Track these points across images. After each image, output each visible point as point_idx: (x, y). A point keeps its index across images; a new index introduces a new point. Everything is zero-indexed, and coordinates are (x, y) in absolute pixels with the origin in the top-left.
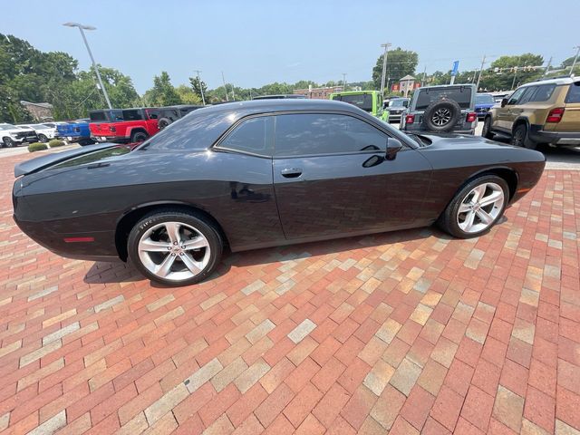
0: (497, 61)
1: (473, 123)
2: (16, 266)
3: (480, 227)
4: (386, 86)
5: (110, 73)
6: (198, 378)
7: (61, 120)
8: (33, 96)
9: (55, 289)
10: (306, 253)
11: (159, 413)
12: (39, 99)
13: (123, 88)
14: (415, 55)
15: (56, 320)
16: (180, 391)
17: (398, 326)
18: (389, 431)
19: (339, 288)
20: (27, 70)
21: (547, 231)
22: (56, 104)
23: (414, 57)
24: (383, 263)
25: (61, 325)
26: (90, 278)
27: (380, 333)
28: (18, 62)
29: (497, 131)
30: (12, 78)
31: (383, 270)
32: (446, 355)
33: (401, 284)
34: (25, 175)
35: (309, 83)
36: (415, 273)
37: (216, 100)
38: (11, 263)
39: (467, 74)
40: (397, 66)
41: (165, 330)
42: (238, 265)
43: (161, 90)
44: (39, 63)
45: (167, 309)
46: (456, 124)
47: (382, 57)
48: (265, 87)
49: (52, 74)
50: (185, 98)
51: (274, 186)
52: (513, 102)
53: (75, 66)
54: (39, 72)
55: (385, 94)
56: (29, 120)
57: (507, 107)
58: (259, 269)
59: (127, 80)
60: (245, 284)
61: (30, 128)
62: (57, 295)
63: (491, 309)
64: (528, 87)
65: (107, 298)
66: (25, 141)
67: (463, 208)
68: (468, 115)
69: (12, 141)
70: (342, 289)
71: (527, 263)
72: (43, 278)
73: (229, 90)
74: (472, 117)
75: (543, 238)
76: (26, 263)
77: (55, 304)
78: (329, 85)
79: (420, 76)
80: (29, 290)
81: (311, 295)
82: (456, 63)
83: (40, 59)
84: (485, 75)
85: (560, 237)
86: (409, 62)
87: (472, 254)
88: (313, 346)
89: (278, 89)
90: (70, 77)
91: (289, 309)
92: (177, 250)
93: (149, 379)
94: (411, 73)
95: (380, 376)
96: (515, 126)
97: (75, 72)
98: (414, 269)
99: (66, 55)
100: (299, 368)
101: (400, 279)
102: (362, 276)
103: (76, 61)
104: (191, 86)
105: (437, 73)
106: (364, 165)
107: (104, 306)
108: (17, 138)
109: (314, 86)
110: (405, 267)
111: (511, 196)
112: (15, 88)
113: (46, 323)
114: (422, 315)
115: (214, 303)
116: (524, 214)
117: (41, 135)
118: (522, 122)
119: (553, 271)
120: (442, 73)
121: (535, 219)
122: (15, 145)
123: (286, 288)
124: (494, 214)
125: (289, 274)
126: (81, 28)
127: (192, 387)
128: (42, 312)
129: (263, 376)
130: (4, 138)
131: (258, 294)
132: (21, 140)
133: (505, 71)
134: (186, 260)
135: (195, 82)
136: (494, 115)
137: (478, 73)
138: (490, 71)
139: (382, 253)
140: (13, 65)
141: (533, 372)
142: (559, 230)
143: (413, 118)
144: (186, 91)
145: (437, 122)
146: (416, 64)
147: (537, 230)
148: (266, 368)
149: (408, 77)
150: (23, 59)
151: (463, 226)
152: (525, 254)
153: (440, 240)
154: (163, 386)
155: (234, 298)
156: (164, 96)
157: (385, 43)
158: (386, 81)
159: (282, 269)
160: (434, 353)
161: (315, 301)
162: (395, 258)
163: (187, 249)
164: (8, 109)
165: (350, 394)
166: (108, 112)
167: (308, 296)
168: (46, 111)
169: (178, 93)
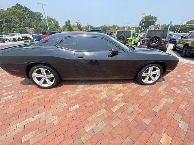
0: (189, 22)
1: (167, 44)
2: (5, 76)
3: (151, 82)
4: (143, 28)
5: (52, 19)
6: (36, 117)
7: (36, 34)
8: (29, 25)
9: (11, 85)
10: (89, 83)
11: (21, 125)
12: (31, 27)
13: (56, 25)
14: (156, 18)
15: (7, 94)
16: (30, 120)
17: (105, 111)
18: (83, 144)
19: (93, 96)
20: (28, 17)
21: (177, 87)
22: (35, 28)
23: (155, 19)
24: (112, 90)
25: (8, 95)
26: (22, 83)
27: (98, 113)
28: (26, 15)
29: (178, 48)
30: (24, 20)
31: (110, 92)
32: (115, 123)
33: (114, 98)
34: (2, 50)
35: (117, 26)
36: (121, 94)
37: (84, 30)
38: (4, 76)
39: (176, 26)
40: (149, 21)
41: (35, 101)
42: (66, 84)
43: (67, 26)
44: (32, 15)
45: (38, 95)
46: (160, 44)
47: (144, 18)
48: (101, 27)
49: (35, 19)
50: (74, 29)
51: (74, 60)
52: (185, 38)
53: (42, 16)
54: (32, 18)
55: (143, 31)
56: (27, 33)
57: (183, 39)
58: (71, 87)
59: (57, 22)
60: (65, 90)
61: (26, 35)
62: (11, 87)
63: (140, 110)
64: (192, 32)
65: (24, 89)
66: (24, 39)
67: (144, 74)
68: (165, 41)
69: (21, 39)
70: (94, 97)
71: (163, 96)
72: (10, 81)
73: (89, 27)
74: (166, 42)
75: (174, 88)
76: (7, 76)
77: (9, 89)
78: (123, 27)
79: (157, 26)
80: (5, 84)
81: (83, 97)
82: (171, 22)
83: (32, 14)
84: (183, 26)
85: (181, 89)
86: (153, 20)
87: (145, 91)
88: (75, 113)
89: (105, 27)
90: (40, 20)
91: (74, 100)
92: (44, 77)
93: (23, 115)
94: (154, 24)
95: (90, 126)
96: (184, 47)
97: (42, 19)
98: (121, 93)
99: (40, 13)
100: (67, 119)
101: (114, 96)
102: (102, 93)
103: (43, 15)
104: (77, 25)
105: (164, 25)
106: (109, 56)
107: (22, 92)
108: (22, 38)
109: (118, 27)
110: (118, 92)
111: (164, 72)
112: (24, 23)
113: (4, 94)
114: (115, 109)
115: (53, 95)
116: (172, 79)
117: (29, 38)
118: (186, 45)
119: (171, 101)
120: (166, 25)
121: (175, 81)
122: (22, 40)
123: (76, 94)
124: (157, 78)
125: (80, 89)
126: (42, 5)
127: (33, 119)
128: (5, 91)
129: (55, 120)
130: (18, 38)
131: (67, 94)
132: (23, 39)
133: (191, 25)
134: (47, 81)
135: (78, 24)
136: (178, 42)
137: (179, 26)
138: (185, 25)
139: (113, 86)
140: (24, 16)
141: (143, 134)
142: (182, 86)
143: (145, 41)
144: (74, 26)
145: (153, 43)
146: (156, 21)
147: (174, 86)
148: (57, 117)
149: (152, 26)
150: (28, 14)
151: (144, 81)
152: (164, 94)
153: (136, 85)
154: (26, 117)
155: (59, 94)
156: (68, 28)
157: (144, 13)
158: (144, 26)
159: (79, 88)
160: (112, 122)
161: (83, 99)
162: (117, 89)
163: (48, 77)
164: (21, 29)
165: (78, 130)
166: (48, 32)
167: (82, 97)
168: (32, 30)
169: (72, 27)
